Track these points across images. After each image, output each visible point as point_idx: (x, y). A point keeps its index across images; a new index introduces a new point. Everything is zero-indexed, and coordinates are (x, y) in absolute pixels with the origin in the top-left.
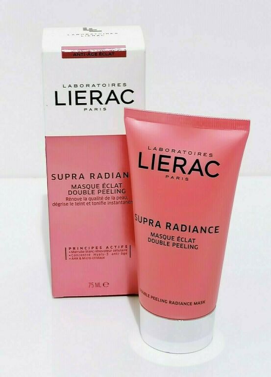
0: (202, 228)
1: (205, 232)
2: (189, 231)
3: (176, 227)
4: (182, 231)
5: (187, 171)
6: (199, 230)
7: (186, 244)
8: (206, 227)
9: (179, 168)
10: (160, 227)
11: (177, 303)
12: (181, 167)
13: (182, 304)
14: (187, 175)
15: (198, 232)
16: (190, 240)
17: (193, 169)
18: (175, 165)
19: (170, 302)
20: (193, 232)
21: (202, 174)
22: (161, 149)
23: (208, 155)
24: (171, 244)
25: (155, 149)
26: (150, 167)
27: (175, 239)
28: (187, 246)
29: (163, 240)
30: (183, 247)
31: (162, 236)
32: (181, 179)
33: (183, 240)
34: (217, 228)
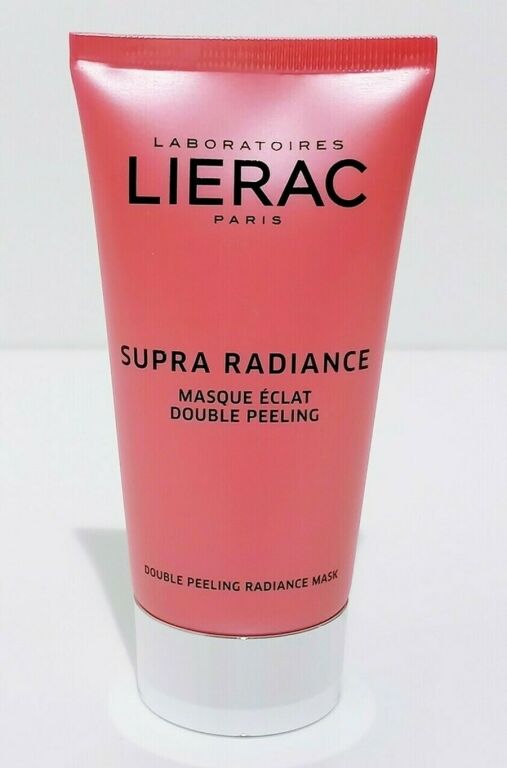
0: (327, 357)
1: (336, 368)
2: (294, 371)
3: (255, 364)
4: (272, 371)
5: (275, 197)
6: (320, 365)
7: (288, 409)
8: (337, 355)
9: (250, 189)
10: (207, 371)
11: (268, 586)
12: (256, 187)
13: (281, 586)
14: (274, 210)
15: (316, 371)
16: (297, 398)
17: (290, 189)
18: (239, 185)
19: (249, 586)
20: (303, 371)
21: (319, 202)
22: (192, 143)
23: (329, 145)
24: (242, 416)
25: (175, 143)
26: (165, 197)
27: (255, 398)
28: (287, 416)
29: (217, 406)
30: (279, 418)
31: (215, 395)
32: (258, 220)
33: (278, 398)
34: (364, 355)
